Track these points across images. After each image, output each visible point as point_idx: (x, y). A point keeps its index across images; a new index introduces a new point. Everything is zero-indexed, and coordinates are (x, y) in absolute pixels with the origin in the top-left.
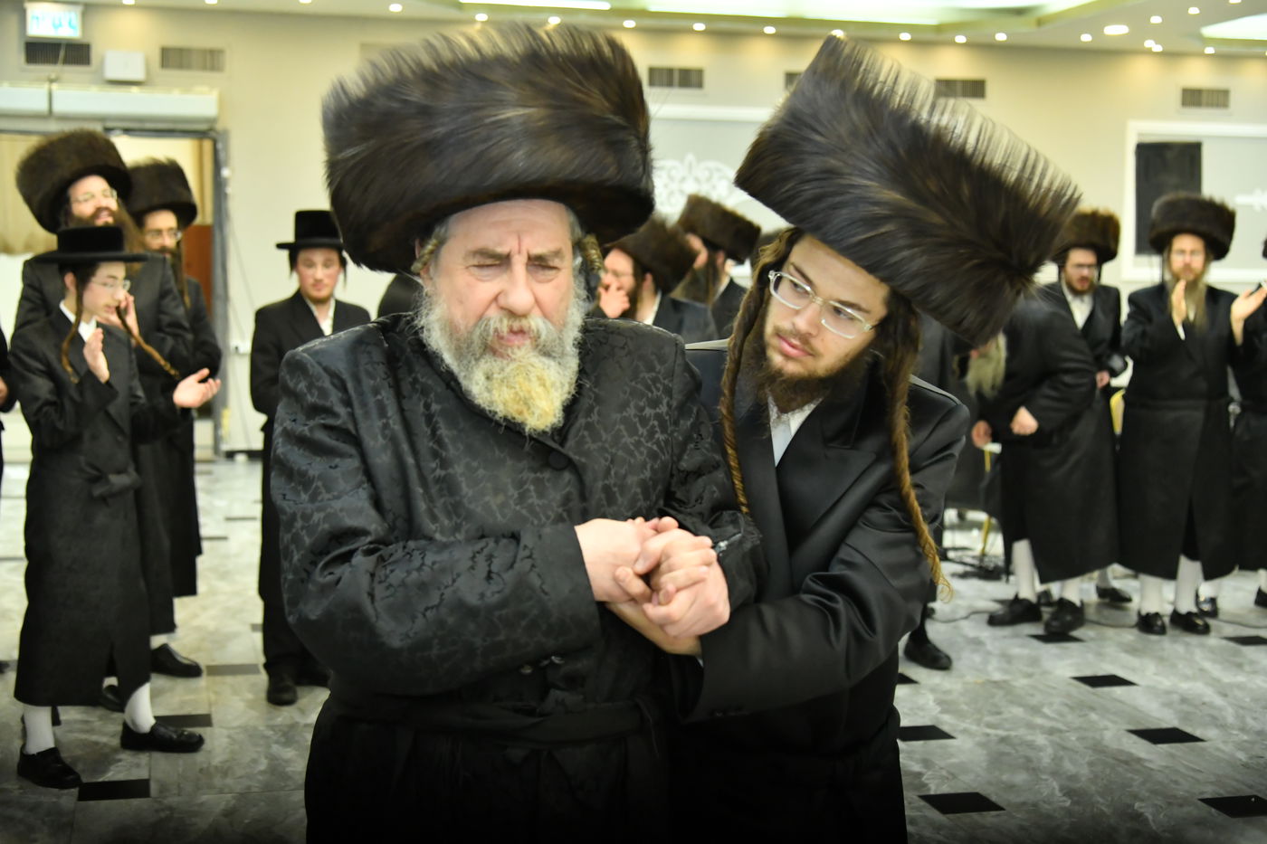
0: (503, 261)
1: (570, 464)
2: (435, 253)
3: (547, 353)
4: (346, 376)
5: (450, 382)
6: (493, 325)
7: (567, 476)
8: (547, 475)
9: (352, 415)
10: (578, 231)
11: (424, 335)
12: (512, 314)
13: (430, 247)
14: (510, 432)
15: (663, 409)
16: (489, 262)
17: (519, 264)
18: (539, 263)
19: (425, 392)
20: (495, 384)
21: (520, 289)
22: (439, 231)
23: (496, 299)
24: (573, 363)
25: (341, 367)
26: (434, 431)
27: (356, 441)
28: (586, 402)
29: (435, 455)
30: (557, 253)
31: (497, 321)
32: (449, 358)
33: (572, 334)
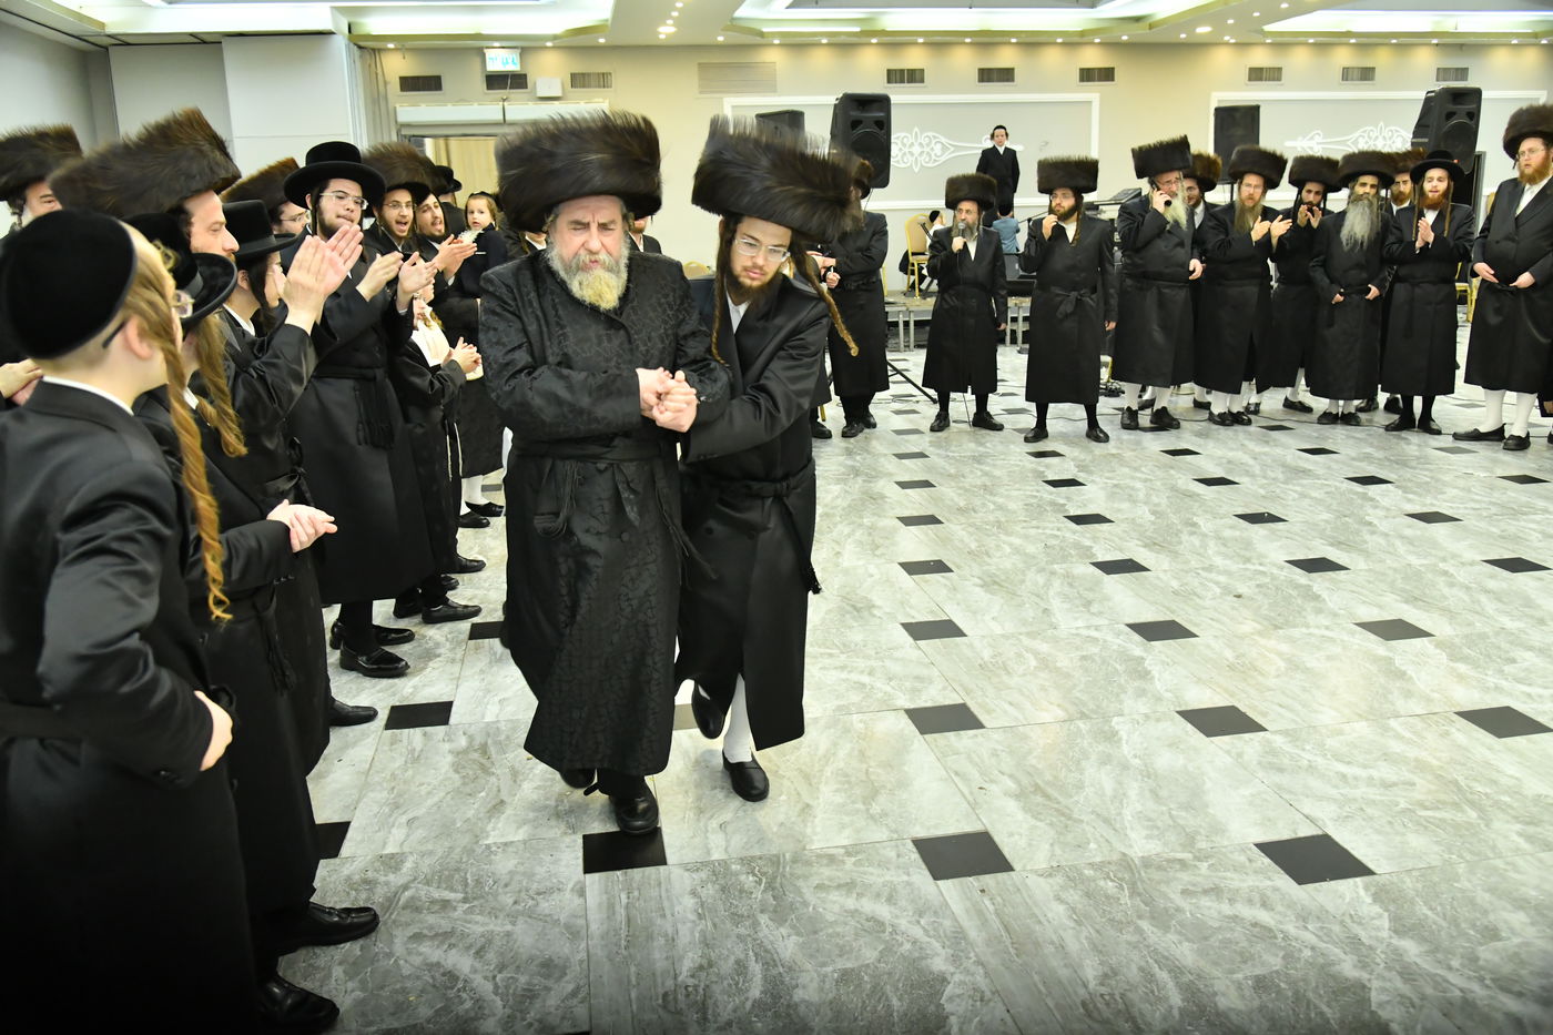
0: (586, 226)
1: (623, 326)
2: (553, 221)
3: (610, 270)
4: (513, 286)
5: (563, 287)
6: (582, 258)
7: (622, 332)
8: (612, 332)
9: (517, 305)
10: (625, 210)
11: (550, 263)
12: (591, 252)
13: (551, 219)
14: (593, 310)
15: (671, 298)
16: (579, 227)
17: (594, 227)
18: (603, 227)
19: (552, 293)
20: (584, 287)
21: (595, 240)
22: (555, 210)
23: (583, 245)
24: (624, 275)
25: (511, 282)
26: (557, 311)
27: (520, 318)
28: (632, 295)
29: (558, 324)
30: (613, 222)
31: (584, 257)
32: (562, 274)
33: (624, 261)
